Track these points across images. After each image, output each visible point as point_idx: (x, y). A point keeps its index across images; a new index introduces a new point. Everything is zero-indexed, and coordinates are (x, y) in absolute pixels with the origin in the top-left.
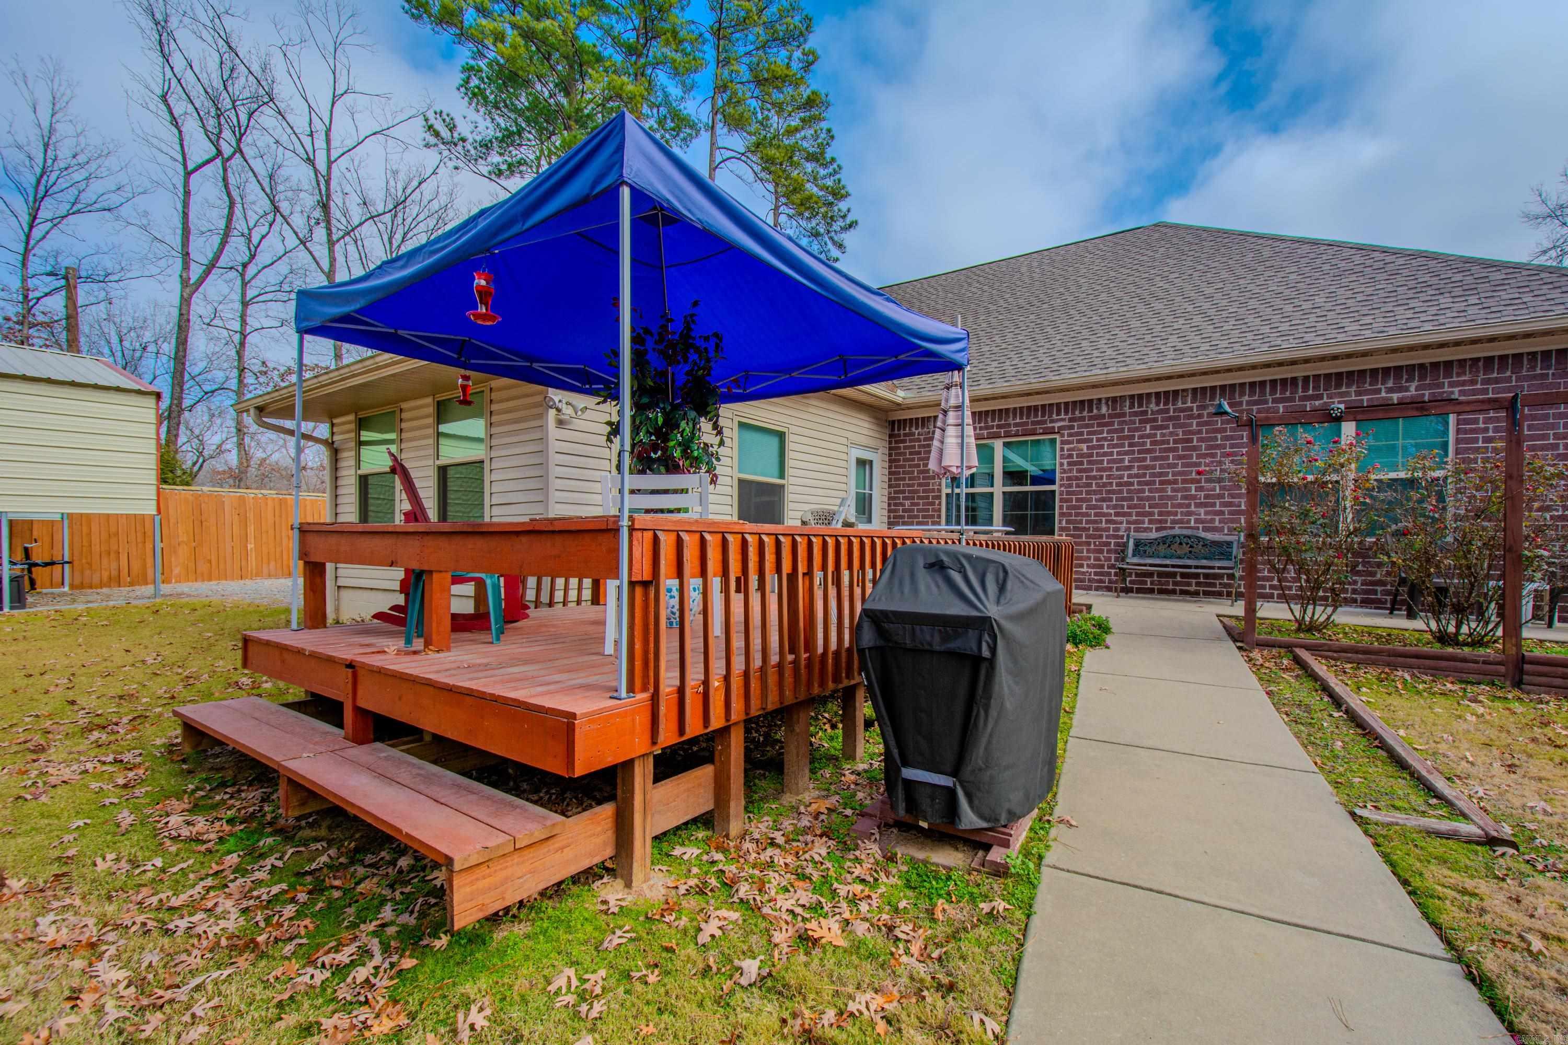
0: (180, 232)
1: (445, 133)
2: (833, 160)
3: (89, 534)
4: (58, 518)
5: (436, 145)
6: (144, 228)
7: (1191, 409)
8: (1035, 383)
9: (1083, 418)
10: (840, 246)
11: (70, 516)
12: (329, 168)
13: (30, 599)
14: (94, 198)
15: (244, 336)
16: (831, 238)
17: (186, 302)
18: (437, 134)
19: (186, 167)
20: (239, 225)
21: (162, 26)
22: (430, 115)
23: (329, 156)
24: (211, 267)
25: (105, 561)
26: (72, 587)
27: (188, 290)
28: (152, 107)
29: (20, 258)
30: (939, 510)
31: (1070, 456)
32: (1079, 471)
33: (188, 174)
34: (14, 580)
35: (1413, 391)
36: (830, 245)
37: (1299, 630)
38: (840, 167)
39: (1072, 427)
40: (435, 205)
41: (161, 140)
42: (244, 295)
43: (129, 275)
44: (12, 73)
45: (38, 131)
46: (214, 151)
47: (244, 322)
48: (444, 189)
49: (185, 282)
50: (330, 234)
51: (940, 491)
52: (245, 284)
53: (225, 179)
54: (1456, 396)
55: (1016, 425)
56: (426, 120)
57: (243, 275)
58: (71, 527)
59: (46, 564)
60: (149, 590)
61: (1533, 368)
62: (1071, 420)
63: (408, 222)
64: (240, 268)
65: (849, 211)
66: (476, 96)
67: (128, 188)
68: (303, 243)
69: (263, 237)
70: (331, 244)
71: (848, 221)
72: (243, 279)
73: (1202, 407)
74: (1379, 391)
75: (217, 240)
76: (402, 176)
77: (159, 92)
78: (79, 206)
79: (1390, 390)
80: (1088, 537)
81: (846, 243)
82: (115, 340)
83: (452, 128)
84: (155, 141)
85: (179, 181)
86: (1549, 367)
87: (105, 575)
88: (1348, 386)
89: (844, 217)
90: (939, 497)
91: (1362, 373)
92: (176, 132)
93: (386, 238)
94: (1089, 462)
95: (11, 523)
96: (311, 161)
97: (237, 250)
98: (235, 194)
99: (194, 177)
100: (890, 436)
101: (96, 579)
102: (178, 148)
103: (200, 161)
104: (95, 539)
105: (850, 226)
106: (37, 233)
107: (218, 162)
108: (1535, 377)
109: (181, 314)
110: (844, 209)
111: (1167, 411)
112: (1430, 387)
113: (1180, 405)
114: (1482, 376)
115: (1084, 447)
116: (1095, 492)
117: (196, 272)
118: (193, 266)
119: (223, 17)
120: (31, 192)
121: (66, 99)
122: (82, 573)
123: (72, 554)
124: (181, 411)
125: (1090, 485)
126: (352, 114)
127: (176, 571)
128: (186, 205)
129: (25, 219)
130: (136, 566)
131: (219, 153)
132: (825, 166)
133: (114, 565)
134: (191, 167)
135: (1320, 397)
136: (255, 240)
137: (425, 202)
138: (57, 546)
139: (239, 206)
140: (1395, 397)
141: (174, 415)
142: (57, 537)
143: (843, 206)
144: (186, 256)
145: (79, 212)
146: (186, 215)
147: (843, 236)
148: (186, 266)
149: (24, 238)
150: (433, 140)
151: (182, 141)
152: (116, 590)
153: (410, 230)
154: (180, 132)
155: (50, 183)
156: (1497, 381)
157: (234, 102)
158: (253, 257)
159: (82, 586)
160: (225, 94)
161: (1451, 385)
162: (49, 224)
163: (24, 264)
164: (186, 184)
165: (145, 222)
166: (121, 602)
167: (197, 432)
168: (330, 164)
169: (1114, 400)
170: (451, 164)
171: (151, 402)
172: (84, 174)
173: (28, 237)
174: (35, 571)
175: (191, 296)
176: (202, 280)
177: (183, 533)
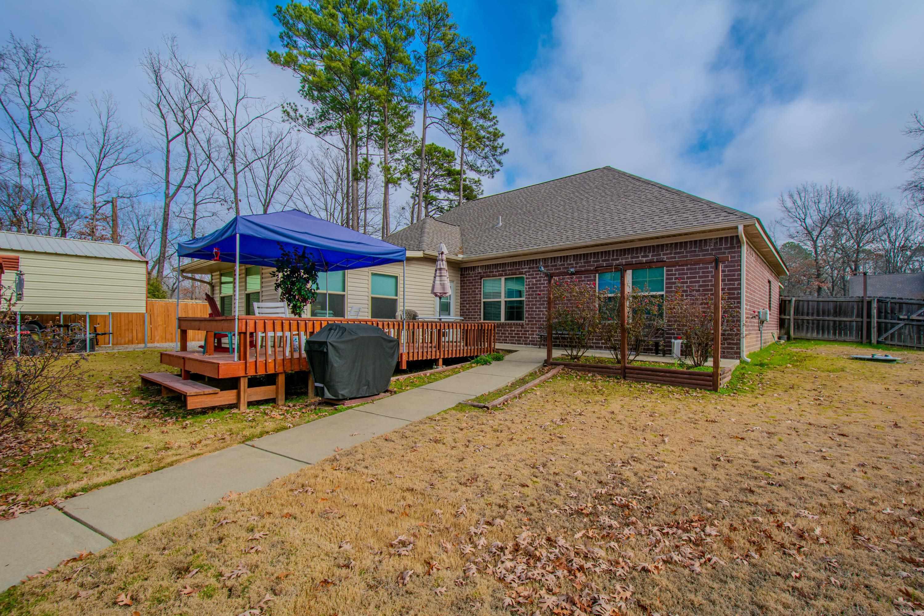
0: (165, 169)
1: (292, 114)
2: (494, 118)
3: (121, 321)
4: (107, 314)
5: (288, 120)
6: (148, 168)
7: (572, 264)
8: (512, 251)
9: (533, 268)
10: (500, 163)
11: (113, 314)
12: (235, 136)
13: (96, 349)
14: (125, 157)
15: (195, 221)
16: (495, 159)
17: (167, 205)
18: (288, 114)
19: (168, 138)
20: (193, 165)
21: (157, 73)
22: (285, 105)
23: (235, 130)
24: (180, 186)
25: (127, 332)
26: (113, 344)
27: (168, 200)
28: (152, 110)
29: (92, 188)
30: (480, 309)
31: (529, 285)
32: (533, 291)
33: (169, 142)
34: (91, 340)
35: (650, 258)
36: (494, 163)
37: (571, 358)
38: (497, 121)
39: (529, 272)
40: (290, 150)
41: (157, 126)
42: (195, 200)
43: (141, 193)
44: (90, 100)
45: (101, 127)
46: (181, 130)
47: (195, 214)
48: (294, 142)
49: (167, 196)
50: (235, 169)
51: (480, 300)
52: (196, 195)
53: (186, 143)
54: (665, 260)
55: (509, 270)
56: (283, 107)
57: (195, 190)
58: (113, 318)
59: (103, 334)
60: (142, 345)
61: (691, 248)
62: (529, 268)
63: (276, 158)
64: (193, 187)
65: (503, 144)
66: (309, 95)
67: (141, 151)
68: (222, 175)
69: (204, 171)
70: (236, 174)
71: (503, 149)
72: (195, 193)
73: (577, 263)
74: (638, 257)
75: (182, 173)
76: (273, 135)
77: (156, 102)
78: (119, 161)
79: (643, 257)
80: (536, 321)
81: (502, 161)
82: (135, 222)
83: (296, 111)
84: (153, 127)
85: (165, 146)
86: (696, 247)
87: (127, 340)
88: (628, 254)
89: (501, 147)
90: (480, 303)
91: (633, 249)
92: (163, 121)
93: (265, 167)
94: (536, 288)
95: (90, 317)
96: (226, 133)
97: (192, 178)
98: (191, 150)
99: (172, 143)
100: (461, 275)
101: (123, 341)
102: (164, 129)
103: (175, 135)
104: (123, 323)
105: (505, 152)
106: (100, 176)
107: (184, 135)
108: (691, 252)
109: (165, 212)
110: (501, 144)
111: (564, 265)
112: (656, 255)
113: (569, 262)
114: (674, 251)
115: (534, 280)
116: (538, 301)
117: (172, 190)
118: (171, 187)
119: (185, 67)
120: (98, 156)
121: (113, 111)
122: (117, 339)
123: (113, 330)
124: (164, 260)
125: (536, 298)
126: (246, 109)
127: (157, 338)
128: (168, 157)
129: (95, 169)
130: (140, 335)
131: (184, 130)
132: (491, 120)
133: (130, 335)
134: (170, 138)
135: (618, 259)
136: (201, 173)
137: (285, 147)
138: (107, 327)
139: (193, 155)
140: (644, 260)
141: (161, 261)
142: (107, 323)
143: (500, 141)
144: (168, 182)
145: (119, 164)
146: (168, 162)
147: (501, 157)
148: (168, 188)
149: (94, 178)
150: (286, 118)
151: (166, 125)
152: (130, 346)
153: (277, 163)
154: (165, 121)
155: (107, 151)
156: (679, 253)
157: (190, 104)
158: (199, 181)
159: (117, 344)
160: (186, 101)
161: (664, 255)
162: (105, 171)
163: (94, 191)
164: (168, 147)
165: (149, 165)
166: (132, 350)
168: (235, 134)
169: (545, 259)
170: (296, 129)
171: (144, 265)
172: (120, 146)
173: (96, 178)
174: (99, 337)
175: (170, 202)
176: (175, 194)
177: (160, 320)
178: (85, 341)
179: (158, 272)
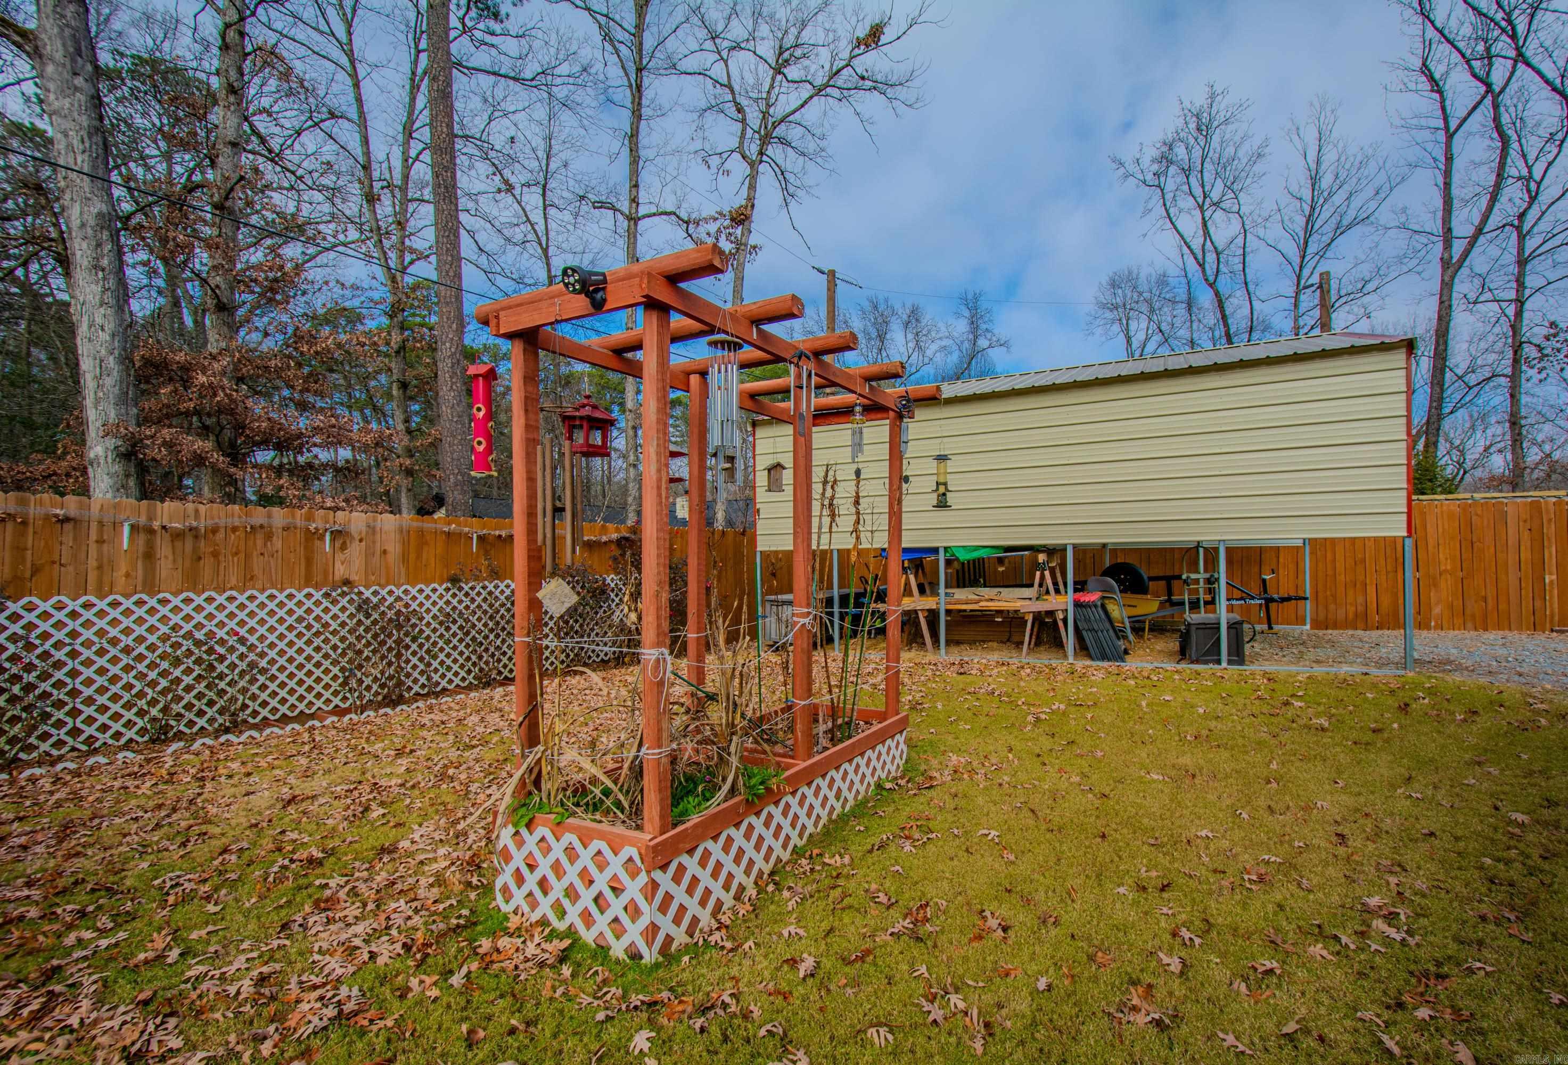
0: (1441, 207)
3: (1334, 561)
4: (1299, 543)
11: (1313, 541)
13: (1249, 653)
15: (1520, 303)
17: (1447, 286)
19: (1448, 128)
20: (1515, 168)
24: (1479, 231)
25: (1351, 593)
26: (1316, 625)
27: (1449, 272)
28: (1412, 86)
29: (1292, 300)
33: (1451, 136)
34: (1234, 626)
42: (1521, 251)
45: (1306, 171)
46: (1483, 90)
47: (1521, 286)
49: (1446, 263)
53: (1497, 120)
57: (1519, 229)
58: (1312, 554)
59: (1283, 600)
64: (1516, 223)
72: (1520, 233)
75: (1485, 201)
77: (1418, 61)
78: (1341, 228)
85: (1440, 152)
87: (1351, 613)
92: (1437, 96)
95: (1228, 550)
97: (1512, 200)
98: (1509, 130)
101: (1341, 617)
102: (1439, 113)
103: (1466, 112)
104: (1340, 566)
106: (1307, 270)
107: (1489, 97)
109: (1441, 302)
117: (1458, 248)
120: (1301, 234)
123: (1314, 587)
124: (1440, 418)
127: (1437, 610)
128: (1447, 174)
129: (1296, 260)
130: (1385, 601)
131: (1490, 89)
133: (1360, 599)
134: (1454, 126)
136: (1538, 176)
138: (1298, 578)
139: (1515, 146)
141: (1433, 425)
142: (1298, 566)
144: (1448, 235)
146: (1447, 187)
148: (1448, 245)
149: (1296, 281)
151: (1443, 102)
152: (1363, 633)
154: (1442, 93)
158: (1533, 200)
159: (1324, 624)
163: (1296, 305)
164: (1448, 149)
167: (1457, 442)
174: (1273, 606)
175: (1452, 278)
176: (1466, 254)
177: (1446, 559)
178: (1216, 627)
179: (1426, 446)
